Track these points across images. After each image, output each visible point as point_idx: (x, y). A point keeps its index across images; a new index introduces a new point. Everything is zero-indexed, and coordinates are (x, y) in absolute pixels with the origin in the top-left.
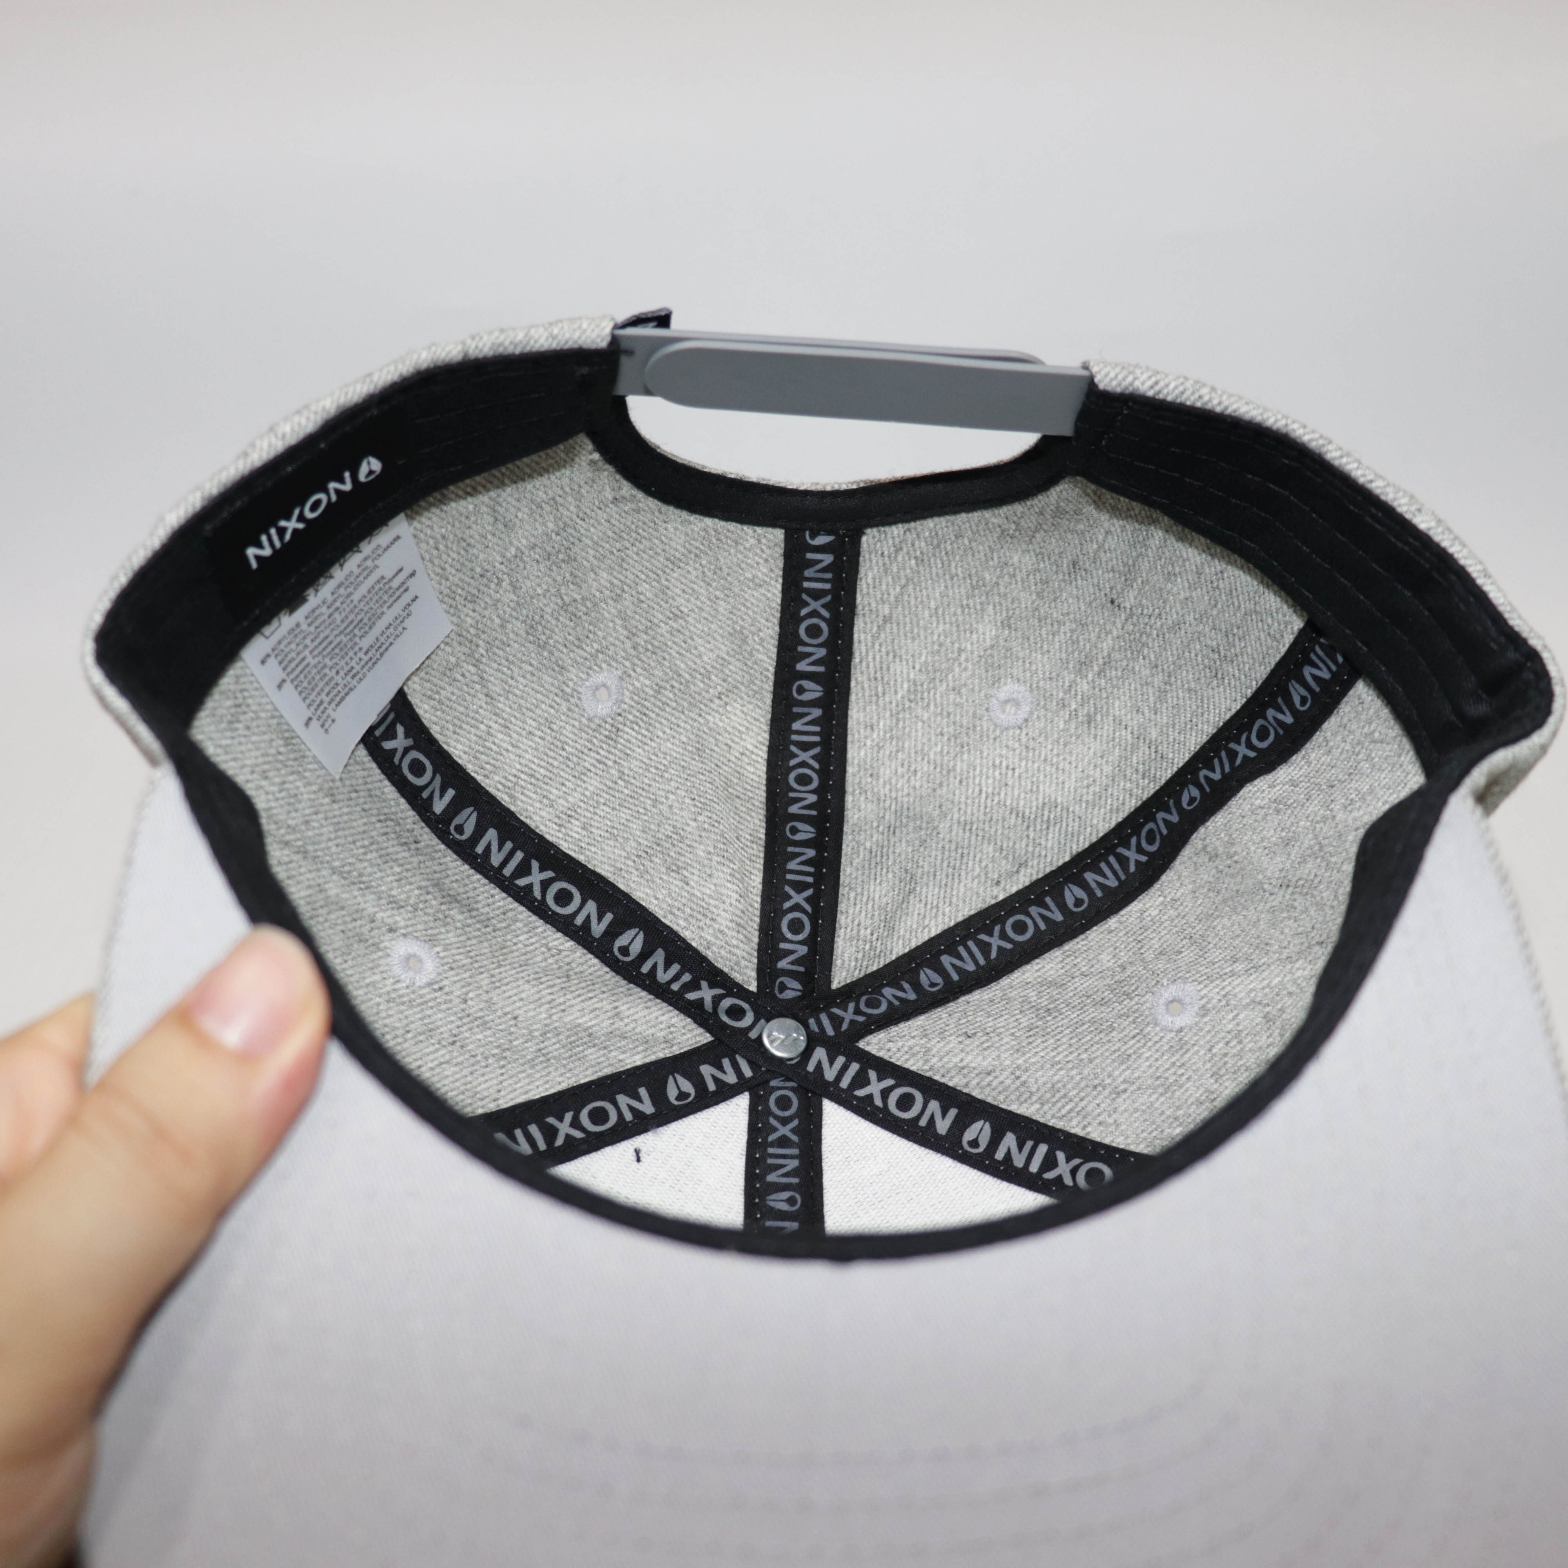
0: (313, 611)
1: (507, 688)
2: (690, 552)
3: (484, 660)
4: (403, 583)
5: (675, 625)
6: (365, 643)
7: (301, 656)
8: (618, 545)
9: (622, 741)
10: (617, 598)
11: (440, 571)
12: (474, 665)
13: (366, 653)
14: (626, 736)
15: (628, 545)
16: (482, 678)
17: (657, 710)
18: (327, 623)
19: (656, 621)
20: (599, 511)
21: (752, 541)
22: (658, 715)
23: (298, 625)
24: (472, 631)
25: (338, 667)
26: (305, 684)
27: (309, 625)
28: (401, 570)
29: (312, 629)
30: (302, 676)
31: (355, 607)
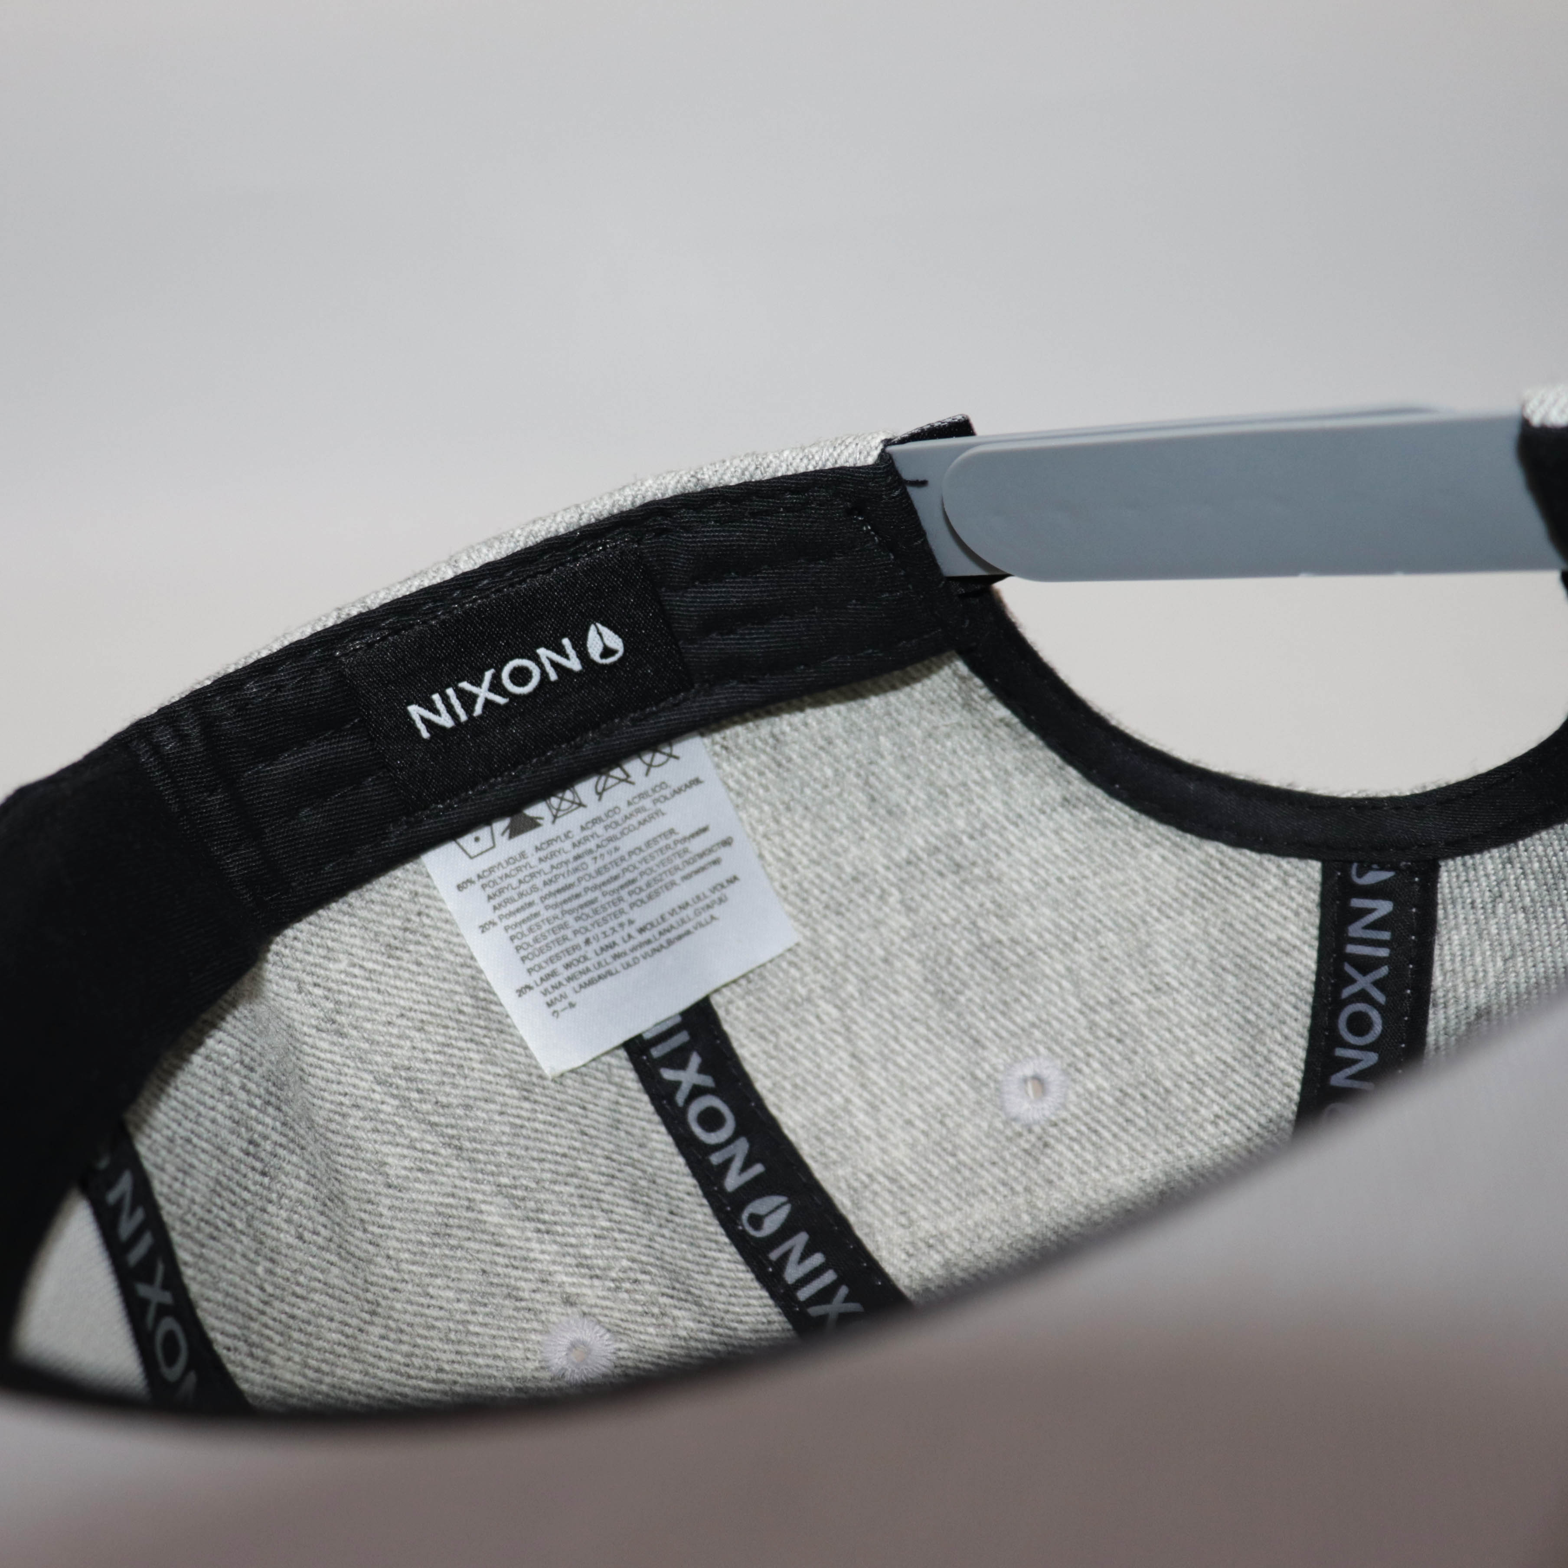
0: (549, 842)
1: (886, 1051)
2: (1185, 895)
3: (855, 1004)
4: (710, 850)
5: (1154, 1003)
6: (643, 915)
7: (526, 900)
8: (1071, 871)
9: (1047, 1161)
10: (1066, 949)
11: (782, 855)
12: (836, 1006)
13: (642, 930)
14: (1056, 1157)
15: (1088, 872)
16: (848, 1029)
17: (1115, 1129)
18: (571, 866)
19: (1126, 993)
20: (1042, 817)
21: (1275, 882)
22: (1115, 1136)
23: (523, 855)
24: (837, 956)
25: (589, 935)
26: (529, 939)
27: (541, 860)
28: (705, 830)
29: (546, 866)
30: (525, 927)
31: (622, 859)
